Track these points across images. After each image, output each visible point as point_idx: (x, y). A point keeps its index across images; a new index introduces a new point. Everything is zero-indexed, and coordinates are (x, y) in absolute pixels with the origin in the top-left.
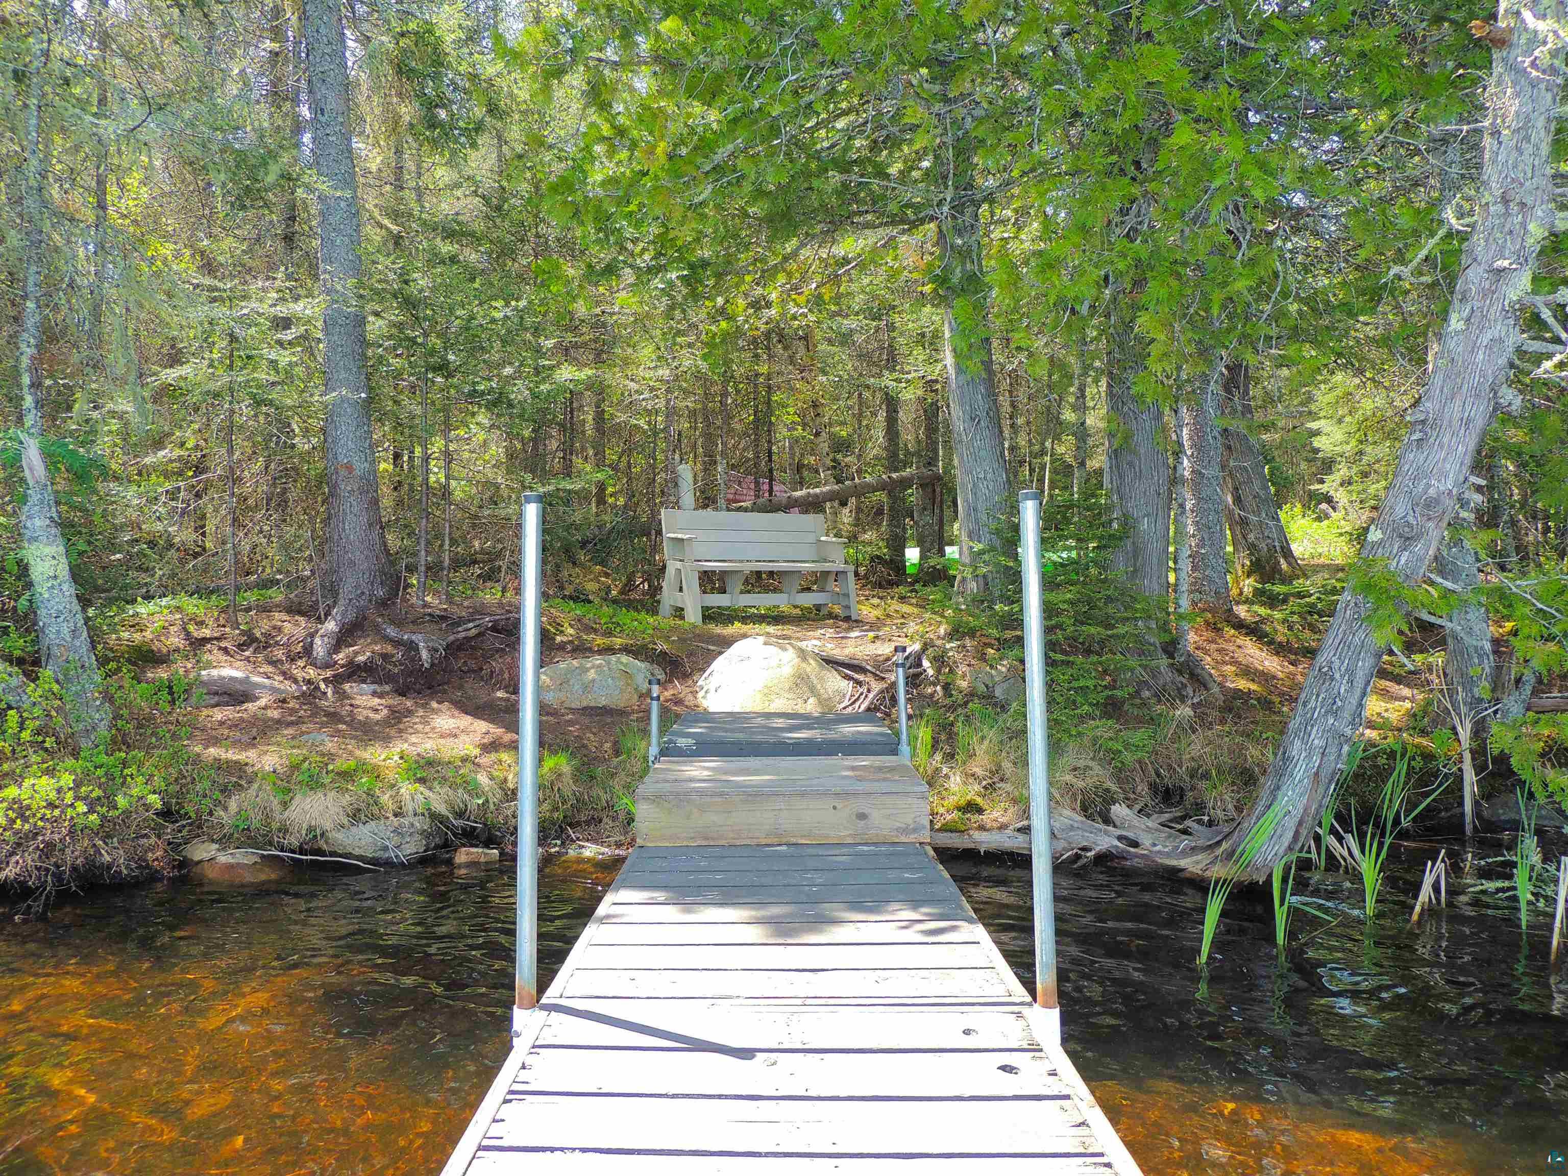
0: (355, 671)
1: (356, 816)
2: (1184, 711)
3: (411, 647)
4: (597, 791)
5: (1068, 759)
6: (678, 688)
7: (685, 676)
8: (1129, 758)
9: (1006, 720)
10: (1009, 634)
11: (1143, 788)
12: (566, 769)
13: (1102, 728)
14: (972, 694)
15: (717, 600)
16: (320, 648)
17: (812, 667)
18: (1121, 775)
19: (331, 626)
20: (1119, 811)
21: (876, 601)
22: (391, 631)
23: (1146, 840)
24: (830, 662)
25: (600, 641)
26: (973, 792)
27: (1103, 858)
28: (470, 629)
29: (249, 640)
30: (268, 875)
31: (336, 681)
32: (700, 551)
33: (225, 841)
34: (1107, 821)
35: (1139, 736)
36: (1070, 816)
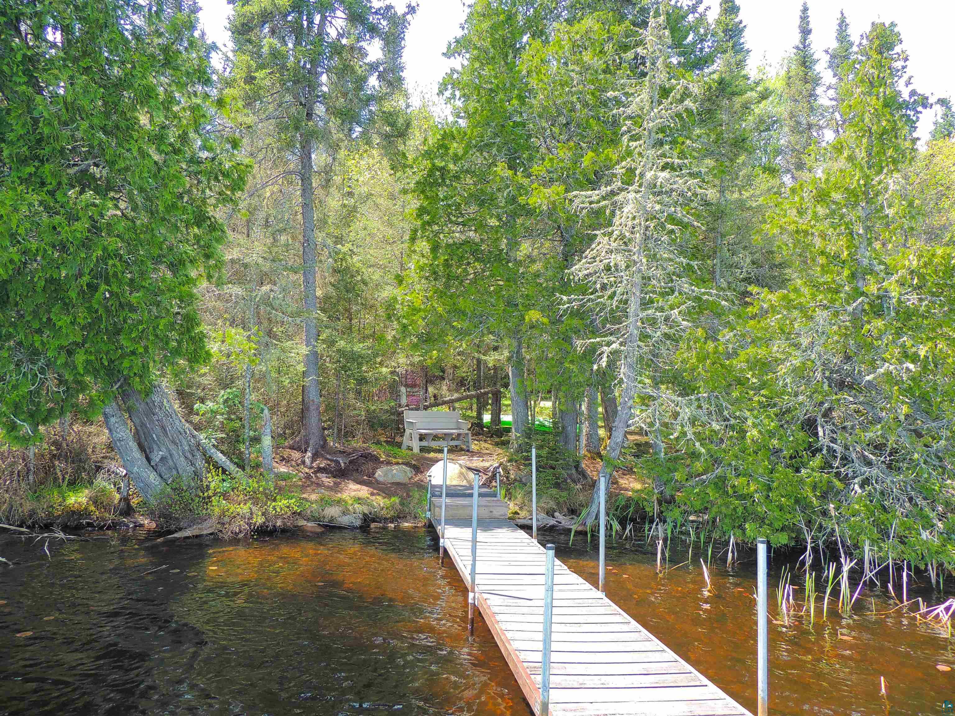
0: (320, 470)
1: (344, 513)
2: (579, 486)
3: (337, 462)
4: (405, 508)
5: (544, 499)
6: (420, 476)
7: (422, 472)
8: (561, 500)
9: (526, 488)
10: (527, 462)
11: (566, 510)
12: (397, 501)
13: (554, 491)
14: (515, 480)
15: (424, 443)
16: (308, 461)
17: (464, 470)
18: (558, 504)
19: (309, 454)
20: (557, 514)
21: (476, 442)
22: (328, 456)
23: (563, 522)
24: (469, 469)
25: (394, 460)
26: (517, 509)
27: (553, 527)
28: (355, 456)
29: (283, 459)
30: (319, 530)
31: (315, 473)
32: (418, 425)
33: (308, 520)
34: (553, 517)
35: (564, 494)
36: (543, 515)
